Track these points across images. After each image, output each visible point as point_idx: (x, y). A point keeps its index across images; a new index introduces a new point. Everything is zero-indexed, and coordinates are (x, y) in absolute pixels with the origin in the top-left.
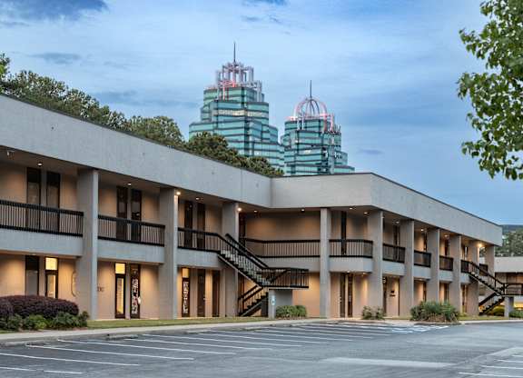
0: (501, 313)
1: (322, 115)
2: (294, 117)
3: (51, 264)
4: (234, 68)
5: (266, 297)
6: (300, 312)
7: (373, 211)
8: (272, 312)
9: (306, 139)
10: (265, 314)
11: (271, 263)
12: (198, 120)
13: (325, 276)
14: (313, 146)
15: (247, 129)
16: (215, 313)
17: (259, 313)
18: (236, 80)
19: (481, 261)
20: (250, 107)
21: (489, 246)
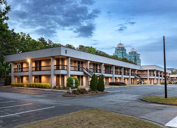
0: (172, 83)
1: (135, 51)
2: (130, 52)
3: (117, 78)
4: (120, 44)
5: (141, 81)
6: (146, 84)
7: (155, 70)
8: (142, 83)
9: (132, 55)
10: (141, 84)
11: (142, 77)
12: (114, 53)
13: (148, 79)
14: (133, 56)
15: (123, 54)
16: (133, 84)
17: (140, 84)
18: (120, 46)
19: (168, 76)
20: (123, 50)
21: (169, 74)
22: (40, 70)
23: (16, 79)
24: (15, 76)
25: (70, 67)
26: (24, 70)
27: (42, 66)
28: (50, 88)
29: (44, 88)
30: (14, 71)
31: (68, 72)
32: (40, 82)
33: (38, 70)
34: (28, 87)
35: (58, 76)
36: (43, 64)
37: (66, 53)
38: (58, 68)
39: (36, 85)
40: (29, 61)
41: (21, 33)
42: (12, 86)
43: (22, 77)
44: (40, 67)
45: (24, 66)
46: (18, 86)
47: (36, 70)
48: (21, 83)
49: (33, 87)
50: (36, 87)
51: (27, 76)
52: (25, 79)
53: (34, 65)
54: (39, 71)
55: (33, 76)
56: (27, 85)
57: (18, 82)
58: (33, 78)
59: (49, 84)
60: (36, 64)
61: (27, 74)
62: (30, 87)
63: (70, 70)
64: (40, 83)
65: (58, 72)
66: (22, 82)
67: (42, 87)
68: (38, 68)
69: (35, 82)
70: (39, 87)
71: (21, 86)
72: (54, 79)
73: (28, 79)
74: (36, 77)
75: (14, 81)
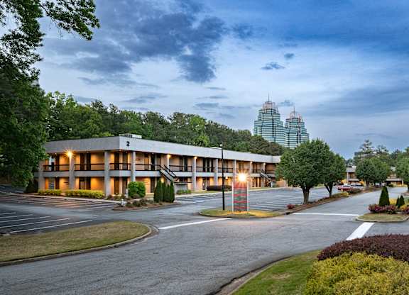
1: (298, 117)
2: (289, 117)
4: (268, 103)
9: (293, 125)
12: (257, 120)
14: (295, 127)
15: (273, 122)
17: (269, 186)
18: (269, 106)
20: (274, 115)
22: (89, 169)
23: (47, 183)
24: (46, 178)
25: (134, 166)
26: (61, 168)
27: (92, 163)
28: (102, 198)
29: (94, 197)
30: (43, 170)
31: (132, 174)
32: (89, 188)
33: (85, 169)
34: (67, 196)
35: (117, 179)
36: (94, 159)
37: (128, 145)
38: (117, 168)
39: (80, 193)
40: (70, 154)
41: (56, 92)
42: (40, 194)
43: (57, 179)
44: (89, 165)
45: (62, 161)
46: (52, 194)
47: (82, 169)
48: (55, 190)
49: (77, 196)
50: (82, 196)
51: (67, 178)
52: (62, 182)
53: (78, 160)
54: (87, 170)
55: (76, 177)
56: (66, 193)
57: (51, 187)
58: (77, 181)
59: (101, 192)
60: (82, 160)
61: (65, 174)
62: (72, 195)
63: (134, 169)
64: (88, 191)
65: (116, 174)
66: (58, 187)
67: (91, 196)
68: (85, 166)
69: (80, 188)
70: (86, 197)
71: (57, 195)
72: (110, 185)
73: (67, 183)
74: (82, 179)
75: (43, 186)
